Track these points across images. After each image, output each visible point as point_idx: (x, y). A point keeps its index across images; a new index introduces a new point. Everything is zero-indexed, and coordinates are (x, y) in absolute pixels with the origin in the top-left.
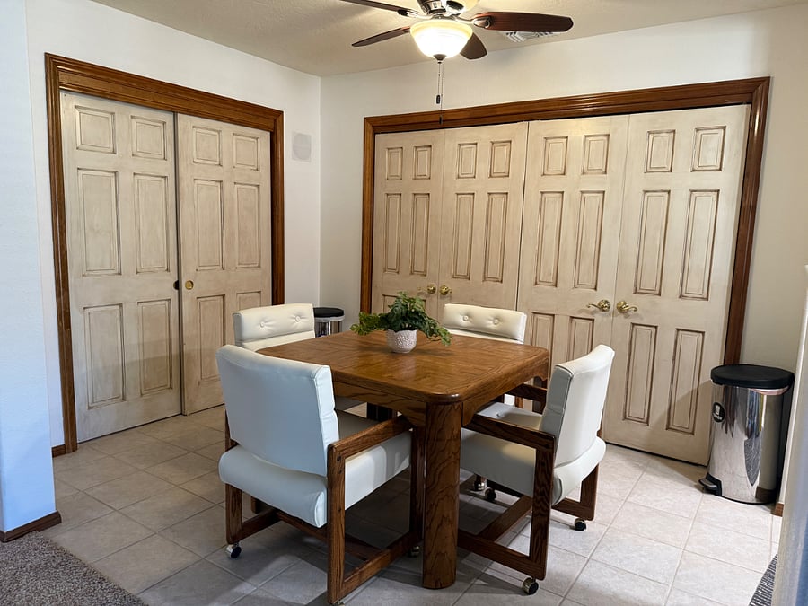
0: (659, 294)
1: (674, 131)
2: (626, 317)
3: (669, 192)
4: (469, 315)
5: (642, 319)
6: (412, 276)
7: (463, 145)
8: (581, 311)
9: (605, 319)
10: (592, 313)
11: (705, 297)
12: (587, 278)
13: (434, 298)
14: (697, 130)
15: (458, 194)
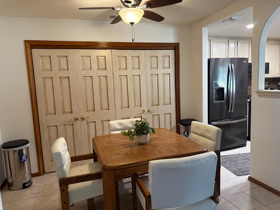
0: (159, 105)
1: (157, 56)
2: (151, 114)
3: (158, 75)
4: (120, 124)
5: (155, 113)
6: (64, 115)
7: (83, 56)
8: (138, 115)
9: (145, 115)
10: (141, 114)
11: (169, 103)
12: (138, 103)
13: (78, 122)
14: (163, 56)
15: (84, 77)
